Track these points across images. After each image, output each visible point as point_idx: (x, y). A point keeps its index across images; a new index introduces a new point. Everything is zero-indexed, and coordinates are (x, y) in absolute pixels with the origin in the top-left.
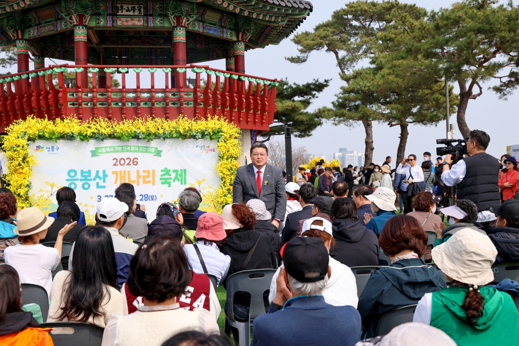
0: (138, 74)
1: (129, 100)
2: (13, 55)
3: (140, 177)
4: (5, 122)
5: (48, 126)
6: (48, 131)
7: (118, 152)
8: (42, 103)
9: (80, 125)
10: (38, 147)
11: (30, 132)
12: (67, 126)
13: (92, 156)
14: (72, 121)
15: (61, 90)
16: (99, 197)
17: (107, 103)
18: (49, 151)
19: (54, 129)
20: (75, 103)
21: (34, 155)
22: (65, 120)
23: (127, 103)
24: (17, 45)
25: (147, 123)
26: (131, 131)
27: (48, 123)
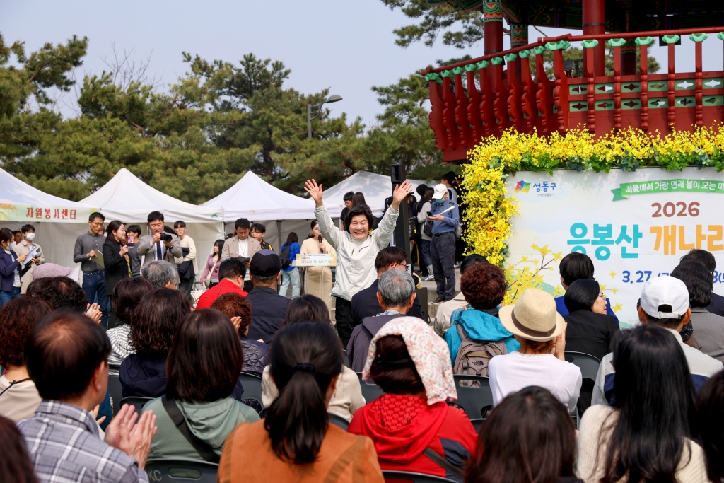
0: (699, 46)
1: (680, 94)
2: (474, 25)
3: (703, 237)
4: (463, 142)
5: (539, 147)
6: (537, 155)
7: (662, 191)
8: (526, 106)
9: (593, 144)
10: (521, 184)
11: (508, 157)
12: (571, 145)
13: (614, 200)
14: (578, 136)
15: (559, 81)
16: (626, 274)
17: (639, 102)
18: (538, 190)
19: (549, 151)
20: (582, 103)
21: (513, 197)
22: (567, 135)
23: (676, 101)
24: (484, 7)
25: (718, 136)
26: (687, 153)
27: (537, 141)
